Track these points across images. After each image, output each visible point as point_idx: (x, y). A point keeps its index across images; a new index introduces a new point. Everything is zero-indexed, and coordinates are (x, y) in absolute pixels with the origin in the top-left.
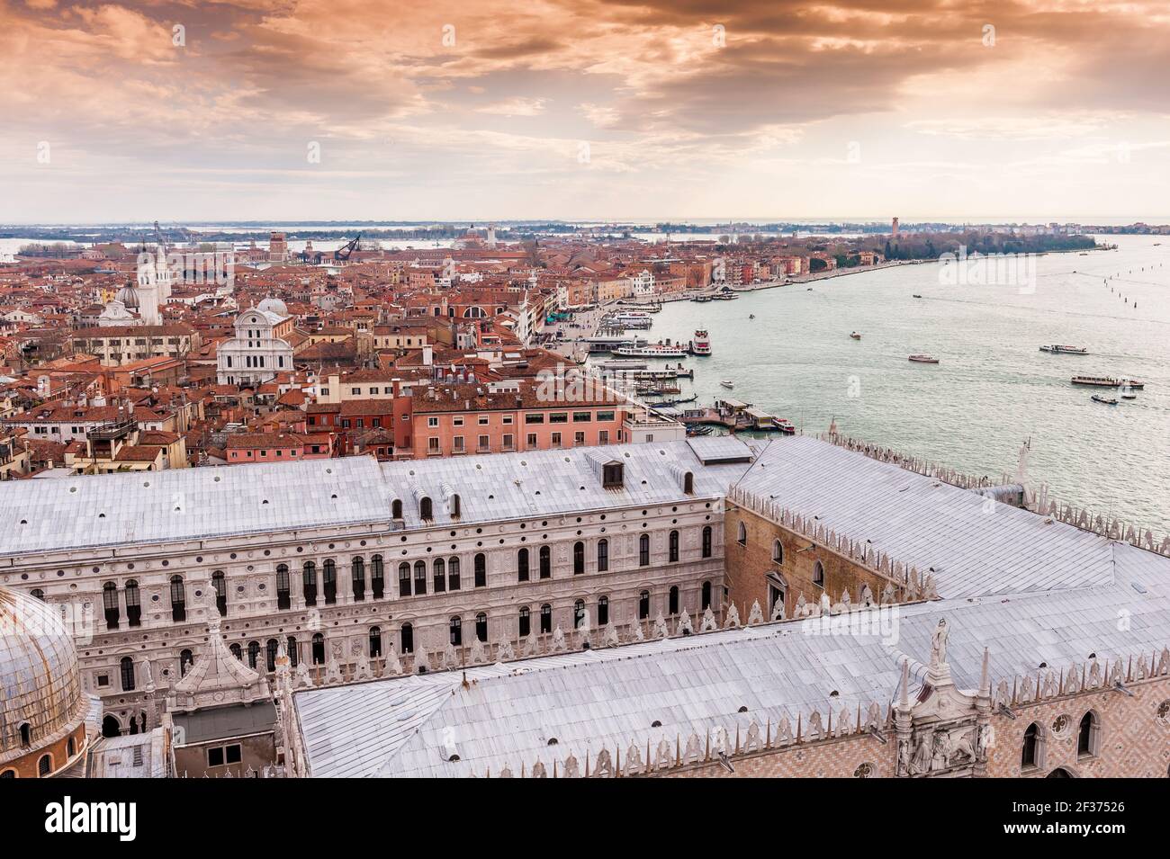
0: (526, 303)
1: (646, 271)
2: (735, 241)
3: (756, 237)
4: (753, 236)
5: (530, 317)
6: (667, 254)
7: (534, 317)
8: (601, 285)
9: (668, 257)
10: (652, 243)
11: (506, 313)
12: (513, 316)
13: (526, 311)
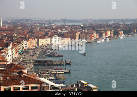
0: (11, 47)
1: (56, 35)
2: (88, 25)
3: (95, 24)
4: (94, 23)
5: (12, 52)
6: (64, 29)
7: (14, 51)
8: (40, 40)
9: (64, 30)
10: (59, 26)
11: (3, 51)
12: (6, 52)
13: (11, 49)
